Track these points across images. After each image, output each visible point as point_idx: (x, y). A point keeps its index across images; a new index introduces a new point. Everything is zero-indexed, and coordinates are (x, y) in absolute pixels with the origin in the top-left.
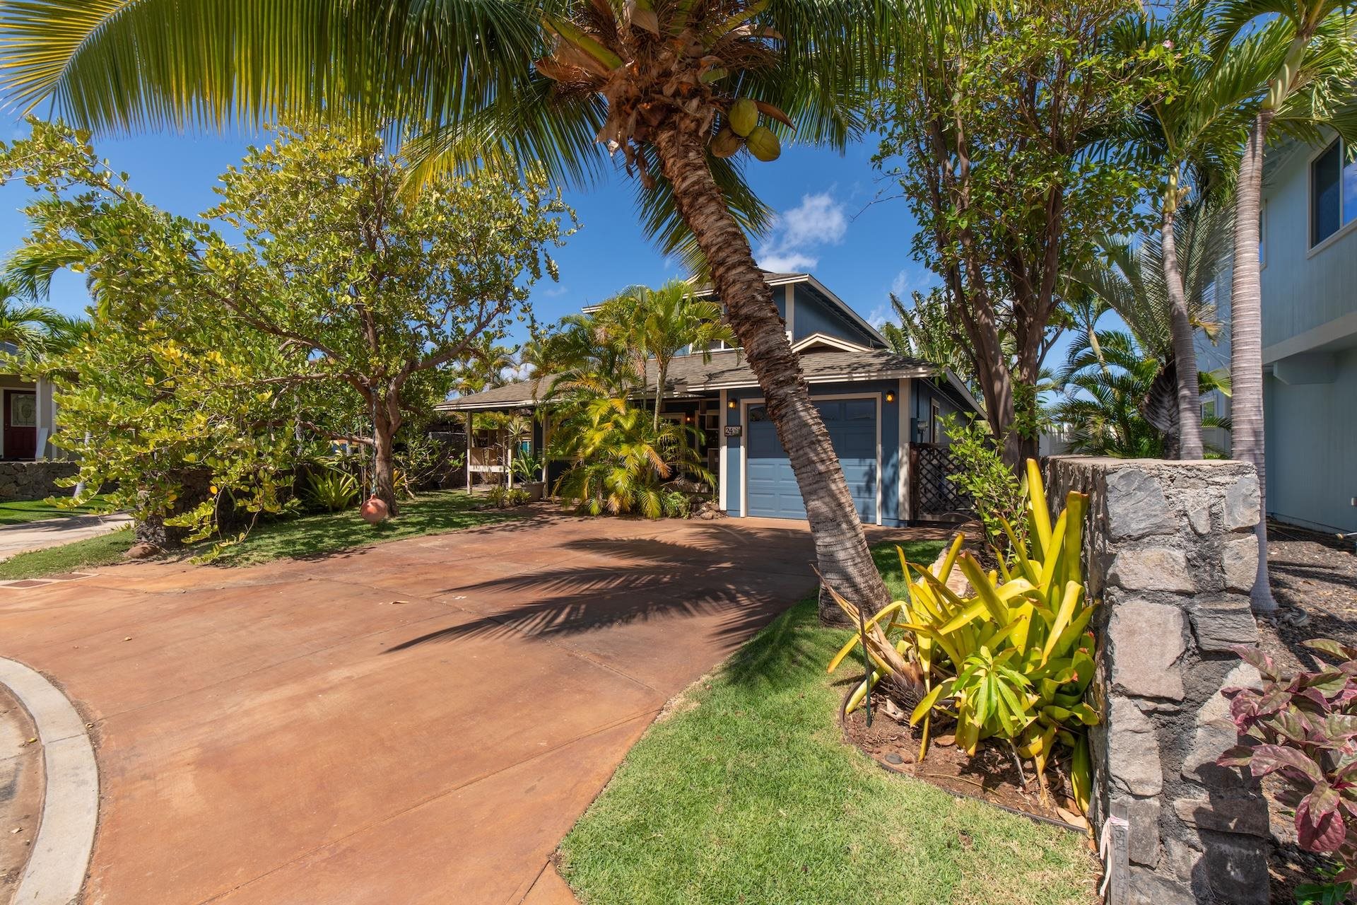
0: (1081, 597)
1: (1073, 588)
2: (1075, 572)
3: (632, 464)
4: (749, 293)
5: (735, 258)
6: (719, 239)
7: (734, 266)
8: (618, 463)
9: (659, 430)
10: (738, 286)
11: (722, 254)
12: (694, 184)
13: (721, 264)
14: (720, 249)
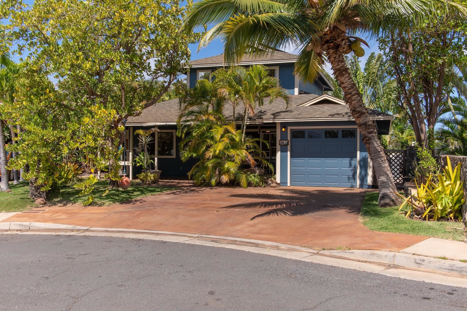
0: (460, 184)
1: (458, 183)
2: (459, 179)
3: (238, 160)
4: (359, 104)
5: (354, 92)
6: (349, 86)
7: (354, 95)
8: (230, 159)
9: (245, 141)
10: (356, 101)
11: (350, 91)
12: (342, 67)
13: (350, 93)
14: (349, 89)
